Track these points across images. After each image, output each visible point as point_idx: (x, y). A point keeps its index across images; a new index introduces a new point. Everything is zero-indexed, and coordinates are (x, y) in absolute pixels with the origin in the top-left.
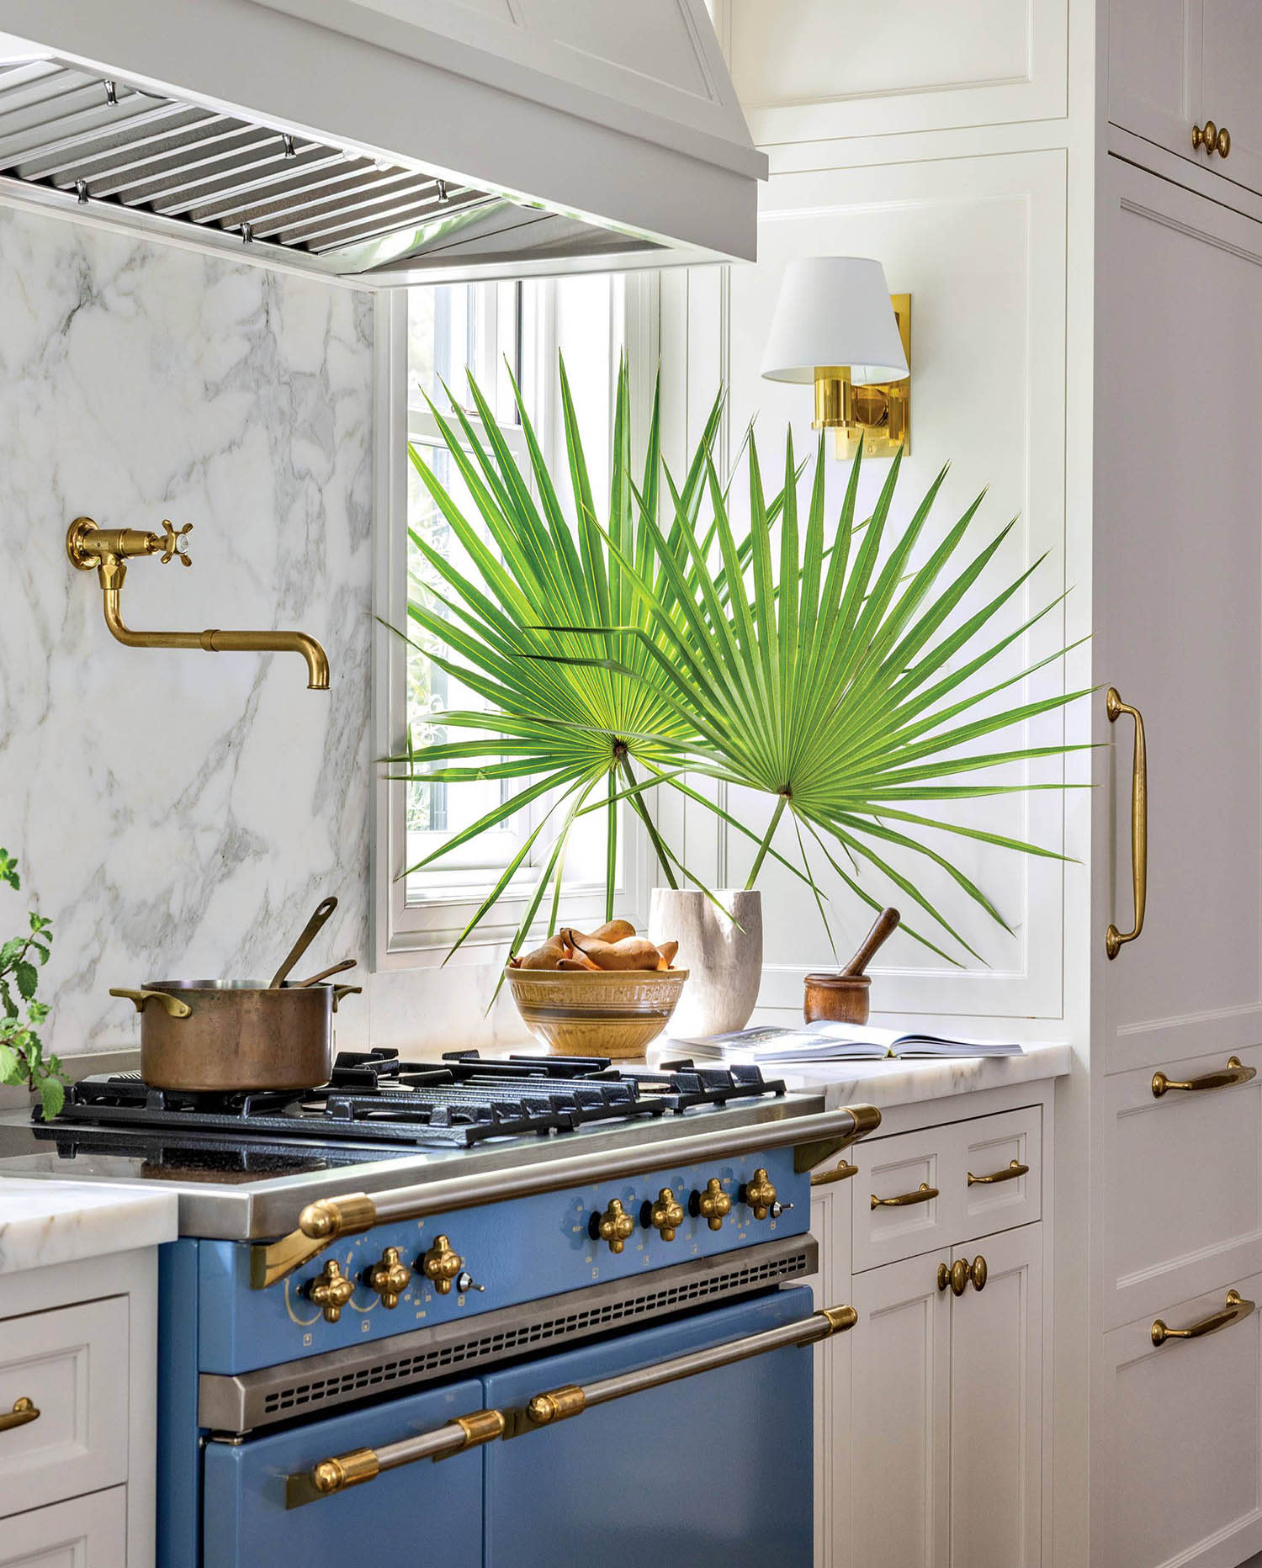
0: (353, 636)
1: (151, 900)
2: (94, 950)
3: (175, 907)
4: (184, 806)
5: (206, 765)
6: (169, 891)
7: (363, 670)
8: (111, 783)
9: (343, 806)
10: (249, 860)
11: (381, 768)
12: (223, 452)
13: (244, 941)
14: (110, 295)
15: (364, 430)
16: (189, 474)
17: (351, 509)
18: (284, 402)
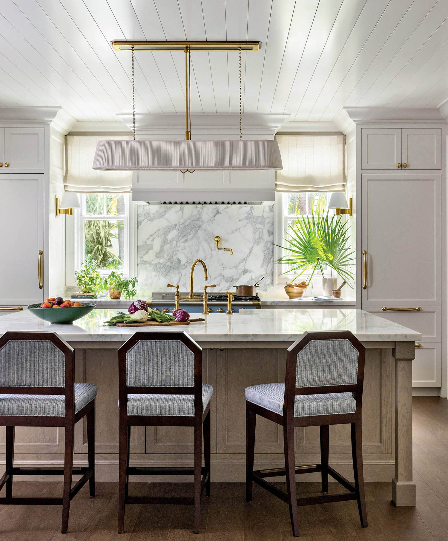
0: (269, 247)
1: (230, 277)
2: (220, 282)
3: (234, 278)
4: (236, 267)
5: (240, 262)
6: (233, 276)
7: (272, 251)
8: (223, 264)
9: (267, 267)
10: (248, 273)
11: (274, 262)
12: (243, 227)
13: (248, 282)
14: (222, 212)
15: (272, 222)
16: (236, 230)
17: (269, 232)
18: (255, 220)
